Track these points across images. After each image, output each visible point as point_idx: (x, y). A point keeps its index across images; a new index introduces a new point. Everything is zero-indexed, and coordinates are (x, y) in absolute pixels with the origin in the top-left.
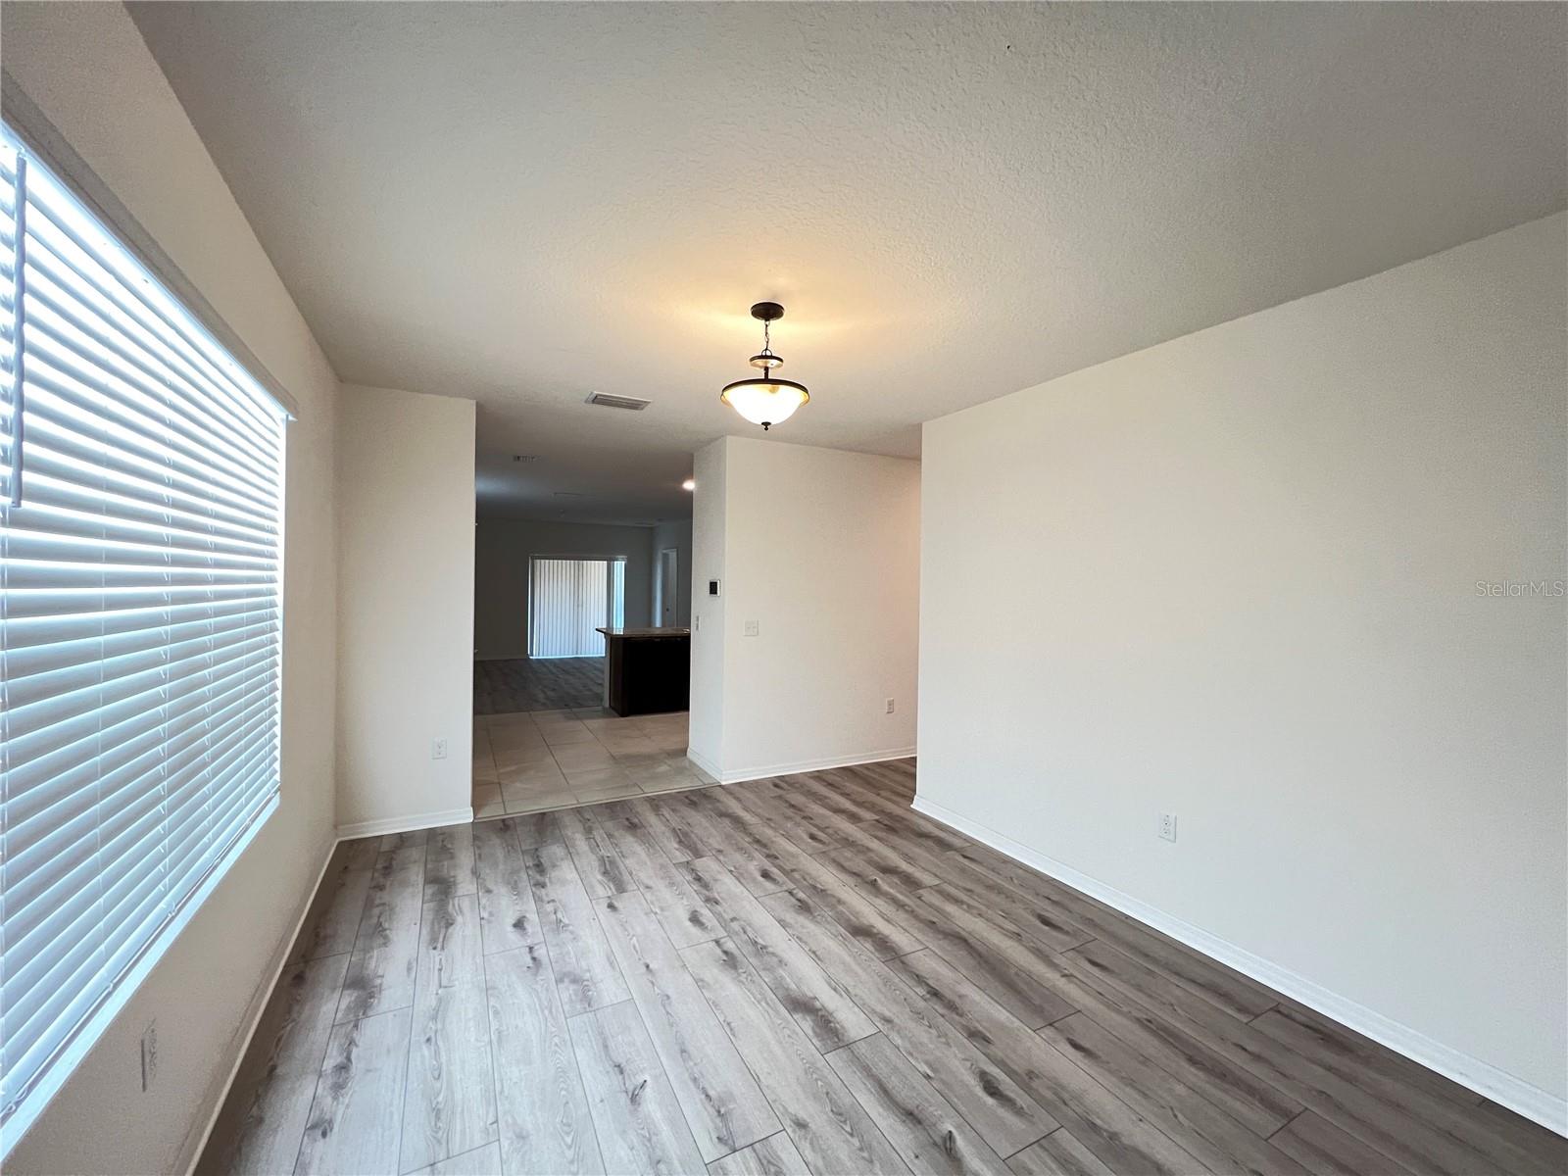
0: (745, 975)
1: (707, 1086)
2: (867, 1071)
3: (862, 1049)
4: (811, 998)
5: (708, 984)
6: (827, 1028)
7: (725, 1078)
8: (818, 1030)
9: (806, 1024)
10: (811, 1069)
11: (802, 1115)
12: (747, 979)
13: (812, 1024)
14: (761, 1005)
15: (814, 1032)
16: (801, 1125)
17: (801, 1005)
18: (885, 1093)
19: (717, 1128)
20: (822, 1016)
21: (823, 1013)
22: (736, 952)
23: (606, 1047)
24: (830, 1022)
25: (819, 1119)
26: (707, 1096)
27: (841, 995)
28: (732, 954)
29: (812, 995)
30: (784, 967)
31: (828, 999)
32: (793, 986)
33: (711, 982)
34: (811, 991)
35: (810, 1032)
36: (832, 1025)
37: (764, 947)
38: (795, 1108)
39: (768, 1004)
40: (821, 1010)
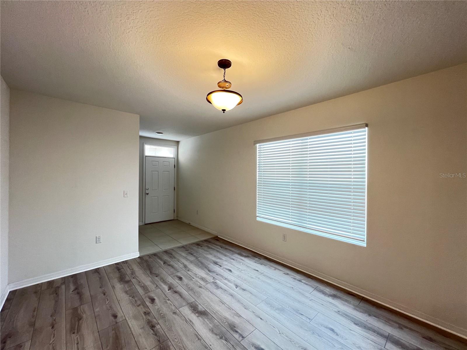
0: (224, 322)
1: (222, 290)
2: (184, 299)
3: (184, 304)
4: (199, 316)
5: (235, 315)
6: (194, 308)
7: (218, 292)
8: (197, 306)
9: (200, 308)
10: (199, 297)
11: (200, 289)
12: (223, 320)
13: (199, 308)
14: (215, 311)
15: (198, 306)
16: (200, 287)
17: (202, 314)
18: (181, 295)
19: (217, 284)
20: (195, 311)
21: (195, 312)
22: (232, 332)
23: (251, 293)
24: (193, 310)
25: (197, 289)
26: (221, 288)
27: (189, 319)
28: (234, 331)
29: (199, 318)
30: (211, 328)
31: (194, 318)
32: (206, 320)
33: (235, 317)
34: (199, 319)
35: (199, 306)
36: (192, 309)
37: (221, 338)
38: (202, 289)
39: (213, 312)
40: (196, 313)
